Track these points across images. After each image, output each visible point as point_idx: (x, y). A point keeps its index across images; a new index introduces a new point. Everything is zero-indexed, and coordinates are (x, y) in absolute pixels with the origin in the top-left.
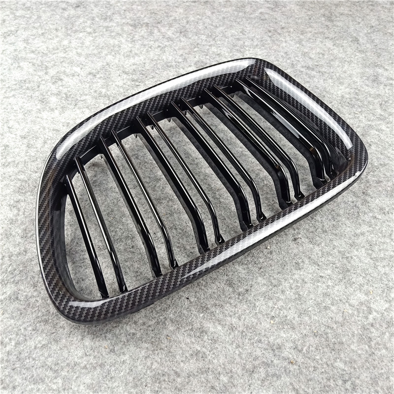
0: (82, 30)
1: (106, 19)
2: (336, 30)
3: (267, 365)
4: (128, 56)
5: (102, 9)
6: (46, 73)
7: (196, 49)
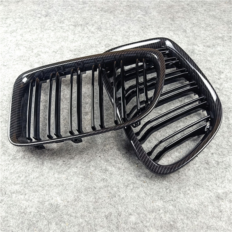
0: (49, 29)
1: (60, 22)
2: (175, 26)
3: (133, 183)
4: (72, 42)
5: (59, 17)
6: (32, 52)
7: (105, 38)
